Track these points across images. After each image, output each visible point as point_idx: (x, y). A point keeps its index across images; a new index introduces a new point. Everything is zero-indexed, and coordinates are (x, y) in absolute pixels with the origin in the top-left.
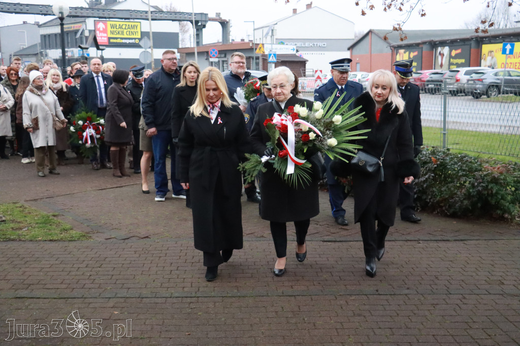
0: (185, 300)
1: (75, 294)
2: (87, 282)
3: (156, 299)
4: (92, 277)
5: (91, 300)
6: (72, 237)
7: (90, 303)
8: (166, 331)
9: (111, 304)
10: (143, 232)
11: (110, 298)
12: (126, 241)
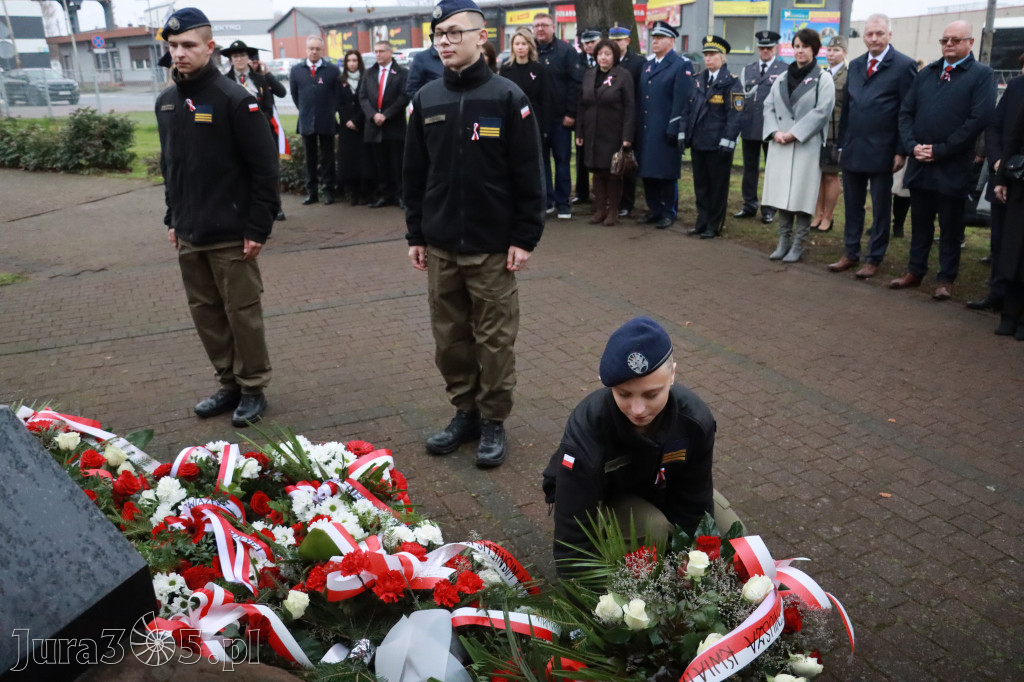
0: (186, 332)
1: (44, 343)
2: (51, 329)
3: (151, 337)
4: (56, 323)
5: (69, 349)
6: (3, 281)
7: (69, 353)
8: (181, 368)
9: (97, 348)
10: (95, 264)
11: (91, 343)
12: (78, 277)
